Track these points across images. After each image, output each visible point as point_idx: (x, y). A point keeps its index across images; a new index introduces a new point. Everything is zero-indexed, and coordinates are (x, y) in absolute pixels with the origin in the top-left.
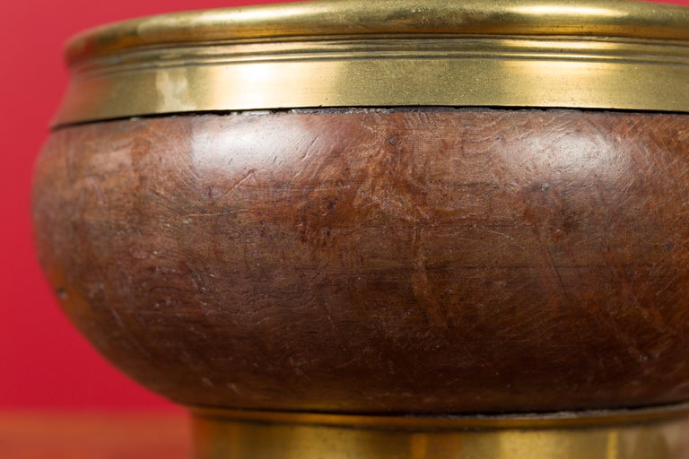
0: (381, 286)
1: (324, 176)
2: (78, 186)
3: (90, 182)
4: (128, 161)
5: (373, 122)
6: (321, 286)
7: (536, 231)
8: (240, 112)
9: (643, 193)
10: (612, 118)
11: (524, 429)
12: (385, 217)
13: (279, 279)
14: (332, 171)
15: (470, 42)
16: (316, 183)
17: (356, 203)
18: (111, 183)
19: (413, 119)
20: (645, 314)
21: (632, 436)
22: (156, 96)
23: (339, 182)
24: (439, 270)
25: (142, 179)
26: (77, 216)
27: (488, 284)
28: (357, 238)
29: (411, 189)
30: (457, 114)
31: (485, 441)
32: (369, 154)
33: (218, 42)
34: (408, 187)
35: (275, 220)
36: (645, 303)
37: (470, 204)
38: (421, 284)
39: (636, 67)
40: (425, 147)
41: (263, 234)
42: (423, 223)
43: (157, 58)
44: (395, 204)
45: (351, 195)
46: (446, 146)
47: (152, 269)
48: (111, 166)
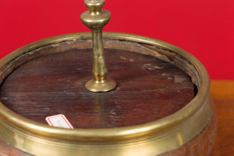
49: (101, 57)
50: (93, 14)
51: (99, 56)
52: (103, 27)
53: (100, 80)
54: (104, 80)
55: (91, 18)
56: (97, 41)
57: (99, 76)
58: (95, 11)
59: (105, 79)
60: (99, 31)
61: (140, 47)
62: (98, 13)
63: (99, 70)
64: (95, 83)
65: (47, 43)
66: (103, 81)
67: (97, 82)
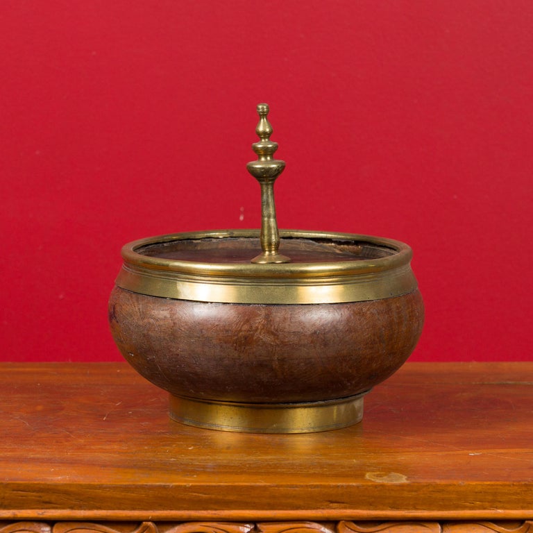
0: (261, 365)
1: (243, 329)
2: (146, 320)
3: (152, 321)
4: (168, 316)
5: (260, 310)
6: (241, 365)
7: (315, 347)
8: (212, 303)
9: (351, 332)
10: (341, 306)
11: (305, 407)
12: (264, 343)
13: (226, 362)
14: (246, 327)
15: (292, 280)
16: (240, 331)
17: (255, 338)
18: (162, 323)
19: (274, 309)
20: (350, 371)
21: (343, 407)
22: (177, 292)
23: (248, 331)
24: (282, 361)
25: (174, 323)
26: (145, 332)
27: (298, 364)
28: (254, 349)
29: (274, 334)
30: (288, 307)
31: (292, 411)
32: (259, 321)
33: (201, 275)
34: (273, 333)
35: (226, 343)
36: (350, 368)
37: (293, 339)
38: (275, 365)
39: (348, 286)
40: (278, 319)
41: (221, 347)
42: (277, 345)
43: (177, 277)
44: (268, 339)
45: (253, 335)
46: (285, 319)
47: (178, 355)
48: (160, 316)
49: (272, 220)
50: (263, 159)
51: (269, 217)
52: (276, 176)
53: (270, 251)
54: (275, 250)
55: (262, 163)
56: (268, 197)
57: (270, 244)
58: (265, 156)
59: (277, 249)
60: (270, 182)
61: (314, 244)
62: (269, 158)
63: (270, 235)
64: (264, 255)
65: (186, 237)
66: (273, 252)
67: (267, 253)
